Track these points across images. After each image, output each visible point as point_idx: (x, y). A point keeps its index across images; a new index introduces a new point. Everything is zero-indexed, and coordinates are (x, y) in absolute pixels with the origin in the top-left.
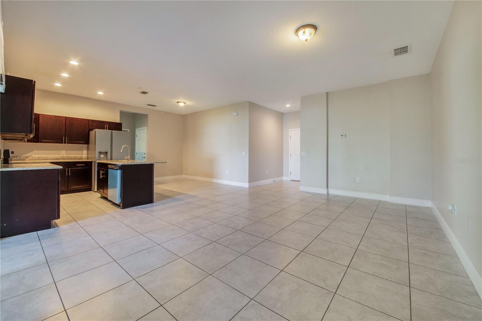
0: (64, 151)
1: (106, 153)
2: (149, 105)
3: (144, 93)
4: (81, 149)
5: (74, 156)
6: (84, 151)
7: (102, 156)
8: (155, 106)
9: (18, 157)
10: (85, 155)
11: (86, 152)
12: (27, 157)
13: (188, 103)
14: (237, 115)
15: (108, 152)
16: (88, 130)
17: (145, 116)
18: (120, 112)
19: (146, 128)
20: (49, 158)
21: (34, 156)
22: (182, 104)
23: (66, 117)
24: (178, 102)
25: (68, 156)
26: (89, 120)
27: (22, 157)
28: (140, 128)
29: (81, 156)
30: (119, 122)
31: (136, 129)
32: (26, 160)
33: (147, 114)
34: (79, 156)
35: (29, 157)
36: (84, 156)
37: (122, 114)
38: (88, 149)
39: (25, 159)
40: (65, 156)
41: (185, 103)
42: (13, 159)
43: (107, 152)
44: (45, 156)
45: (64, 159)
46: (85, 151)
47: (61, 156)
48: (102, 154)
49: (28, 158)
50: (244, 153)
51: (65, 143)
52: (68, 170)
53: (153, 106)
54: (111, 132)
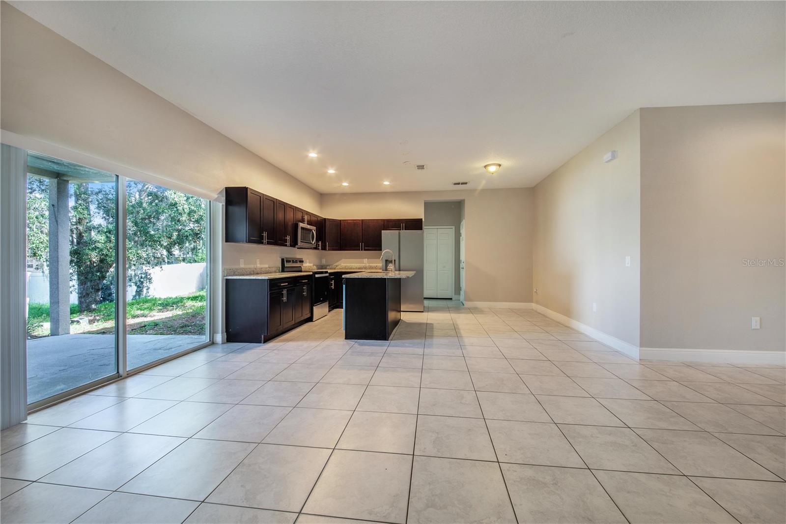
2: (455, 184)
3: (421, 167)
5: (375, 265)
7: (391, 265)
8: (466, 183)
9: (330, 266)
13: (506, 163)
14: (614, 157)
15: (396, 261)
18: (425, 203)
19: (464, 220)
20: (353, 267)
21: (342, 264)
22: (492, 169)
23: (362, 220)
24: (485, 167)
25: (370, 265)
26: (384, 220)
27: (333, 266)
30: (419, 218)
31: (461, 225)
33: (463, 198)
34: (379, 265)
35: (338, 265)
37: (428, 206)
39: (336, 268)
40: (367, 265)
41: (500, 165)
45: (366, 268)
47: (363, 265)
48: (390, 263)
49: (338, 267)
50: (628, 259)
51: (362, 250)
53: (462, 184)
54: (399, 233)
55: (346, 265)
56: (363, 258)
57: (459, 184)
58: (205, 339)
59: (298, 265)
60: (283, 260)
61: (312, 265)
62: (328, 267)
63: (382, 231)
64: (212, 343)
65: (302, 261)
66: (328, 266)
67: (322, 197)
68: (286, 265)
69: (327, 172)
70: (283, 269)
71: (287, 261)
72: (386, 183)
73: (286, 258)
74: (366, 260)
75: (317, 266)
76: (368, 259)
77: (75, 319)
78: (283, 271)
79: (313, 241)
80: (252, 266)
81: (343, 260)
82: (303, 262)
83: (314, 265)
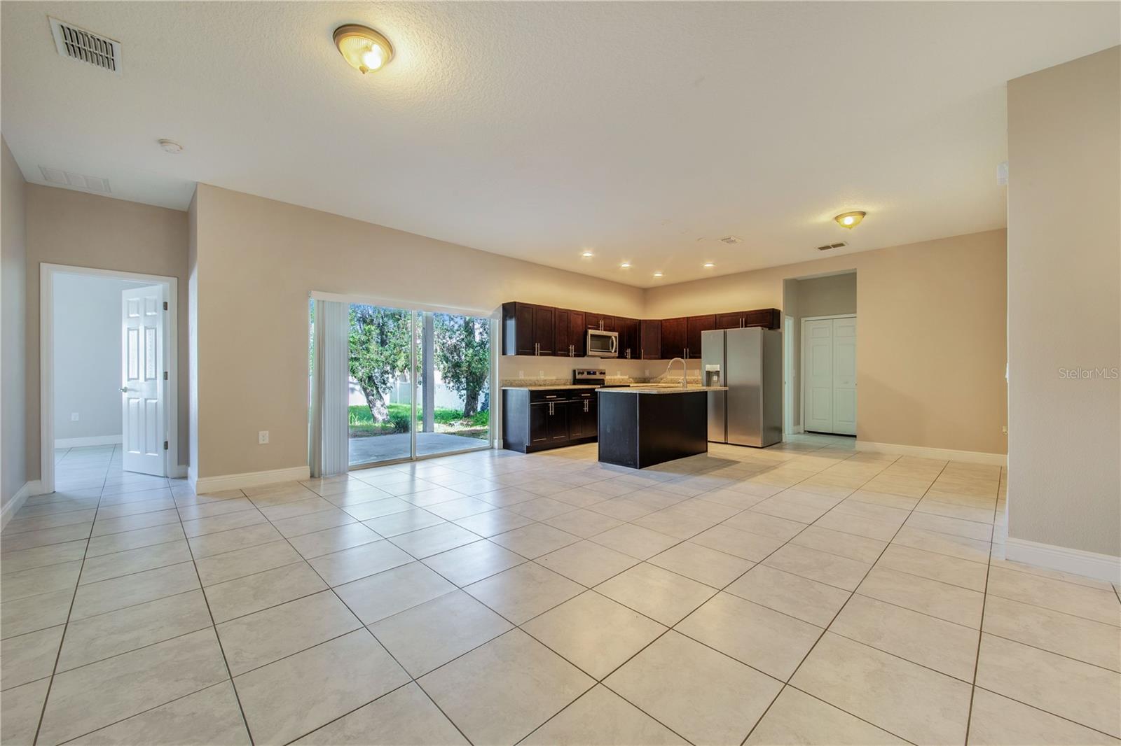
2: (822, 249)
8: (842, 245)
12: (662, 379)
15: (720, 372)
18: (784, 283)
22: (850, 220)
23: (687, 319)
24: (837, 218)
27: (658, 379)
33: (854, 268)
39: (660, 381)
41: (864, 214)
47: (693, 378)
49: (662, 381)
51: (687, 357)
53: (835, 246)
54: (725, 333)
57: (828, 247)
58: (486, 443)
59: (598, 376)
60: (574, 371)
63: (702, 332)
64: (492, 448)
66: (651, 378)
67: (646, 294)
68: (578, 377)
69: (620, 267)
70: (576, 381)
71: (579, 373)
72: (709, 265)
73: (578, 369)
77: (452, 423)
78: (574, 384)
79: (612, 348)
80: (534, 378)
82: (604, 373)
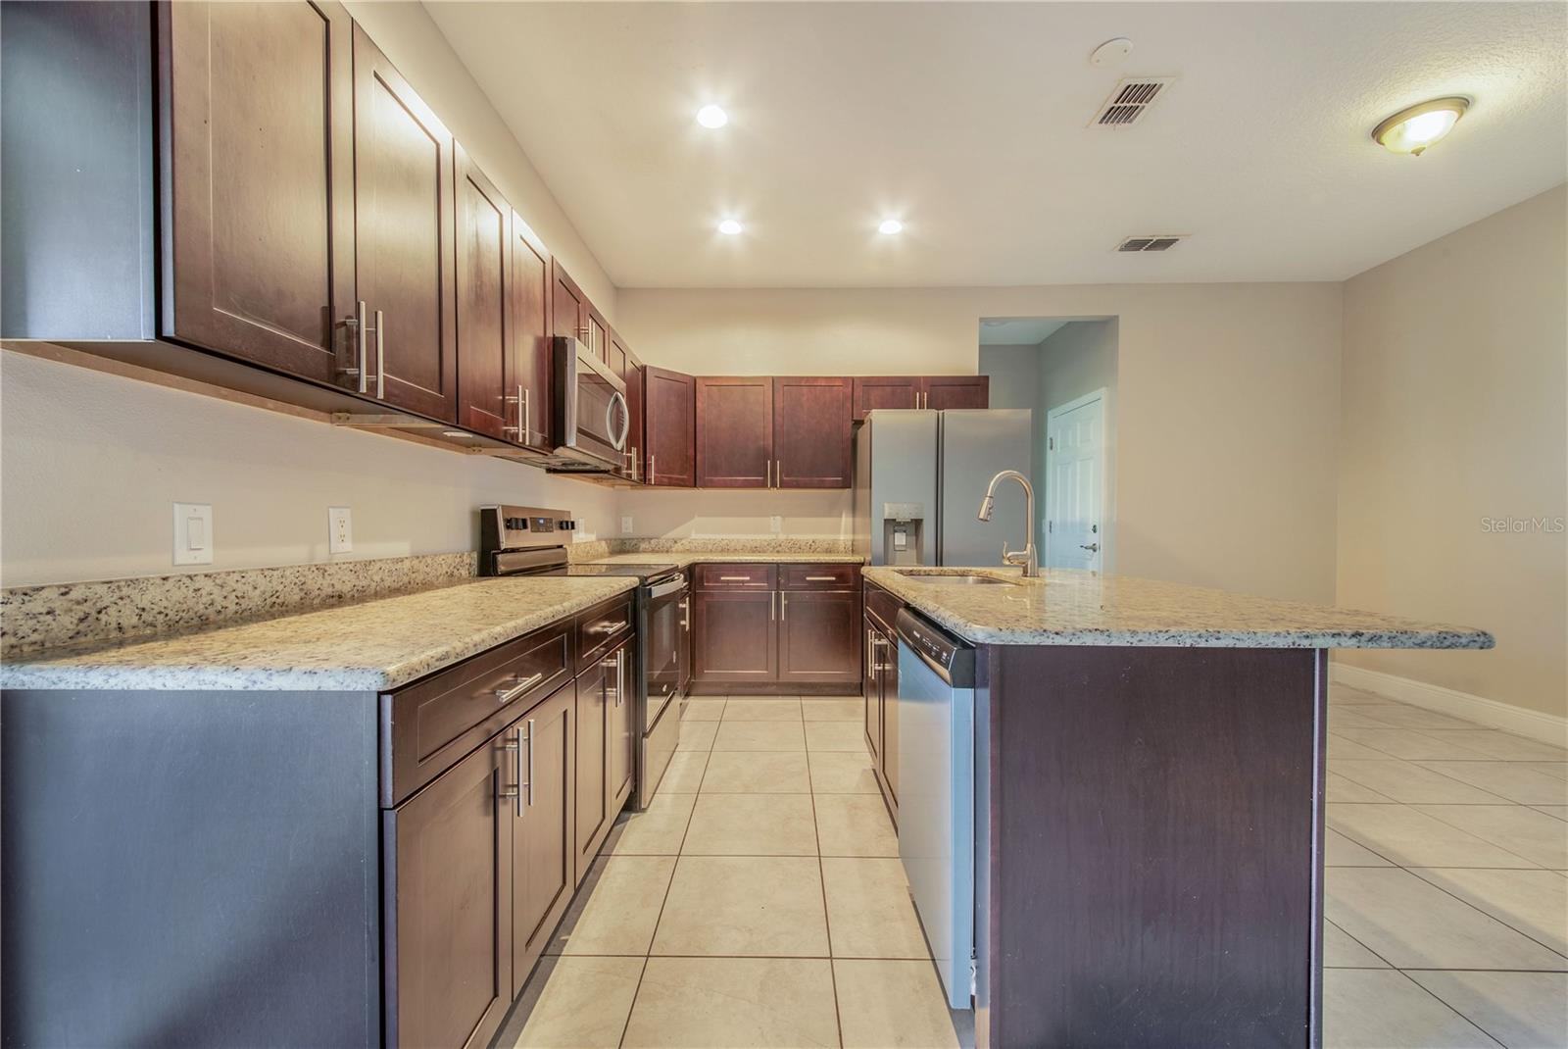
0: (778, 518)
1: (917, 523)
4: (832, 510)
5: (810, 537)
6: (843, 518)
7: (900, 539)
9: (652, 541)
10: (846, 533)
11: (850, 519)
12: (676, 542)
13: (1517, 84)
15: (924, 522)
16: (850, 424)
17: (1104, 327)
19: (1102, 393)
20: (733, 544)
23: (777, 379)
24: (1377, 132)
25: (792, 536)
26: (853, 379)
27: (662, 541)
28: (1074, 398)
29: (832, 537)
30: (977, 374)
31: (1050, 415)
32: (674, 549)
33: (1113, 313)
34: (824, 537)
35: (681, 539)
36: (842, 537)
38: (854, 509)
39: (671, 547)
40: (782, 537)
41: (1463, 103)
42: (641, 549)
43: (922, 520)
44: (724, 537)
45: (779, 549)
46: (846, 517)
48: (900, 531)
49: (679, 545)
51: (774, 485)
52: (778, 596)
53: (1154, 244)
55: (707, 537)
56: (768, 516)
57: (1142, 246)
59: (555, 538)
60: (487, 520)
61: (593, 537)
62: (643, 546)
65: (567, 525)
66: (640, 541)
68: (507, 539)
70: (492, 562)
71: (510, 524)
73: (504, 509)
74: (776, 522)
75: (608, 540)
76: (783, 517)
81: (697, 519)
82: (572, 525)
83: (599, 540)
